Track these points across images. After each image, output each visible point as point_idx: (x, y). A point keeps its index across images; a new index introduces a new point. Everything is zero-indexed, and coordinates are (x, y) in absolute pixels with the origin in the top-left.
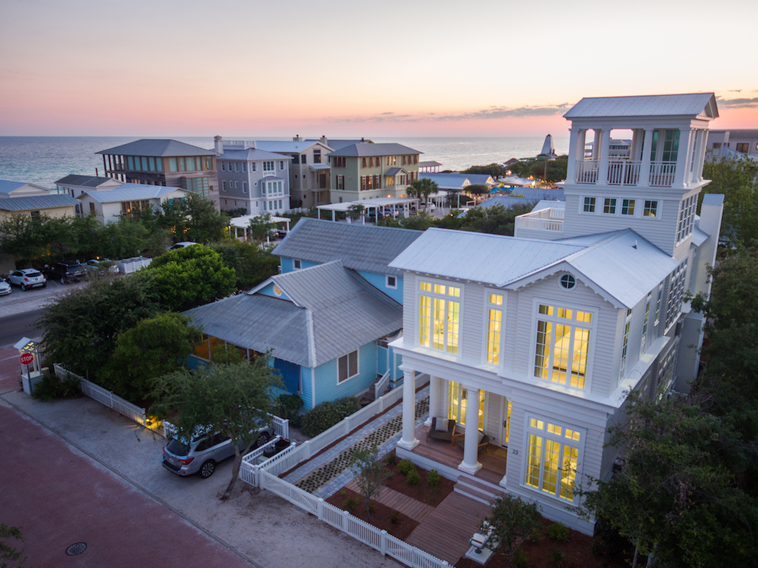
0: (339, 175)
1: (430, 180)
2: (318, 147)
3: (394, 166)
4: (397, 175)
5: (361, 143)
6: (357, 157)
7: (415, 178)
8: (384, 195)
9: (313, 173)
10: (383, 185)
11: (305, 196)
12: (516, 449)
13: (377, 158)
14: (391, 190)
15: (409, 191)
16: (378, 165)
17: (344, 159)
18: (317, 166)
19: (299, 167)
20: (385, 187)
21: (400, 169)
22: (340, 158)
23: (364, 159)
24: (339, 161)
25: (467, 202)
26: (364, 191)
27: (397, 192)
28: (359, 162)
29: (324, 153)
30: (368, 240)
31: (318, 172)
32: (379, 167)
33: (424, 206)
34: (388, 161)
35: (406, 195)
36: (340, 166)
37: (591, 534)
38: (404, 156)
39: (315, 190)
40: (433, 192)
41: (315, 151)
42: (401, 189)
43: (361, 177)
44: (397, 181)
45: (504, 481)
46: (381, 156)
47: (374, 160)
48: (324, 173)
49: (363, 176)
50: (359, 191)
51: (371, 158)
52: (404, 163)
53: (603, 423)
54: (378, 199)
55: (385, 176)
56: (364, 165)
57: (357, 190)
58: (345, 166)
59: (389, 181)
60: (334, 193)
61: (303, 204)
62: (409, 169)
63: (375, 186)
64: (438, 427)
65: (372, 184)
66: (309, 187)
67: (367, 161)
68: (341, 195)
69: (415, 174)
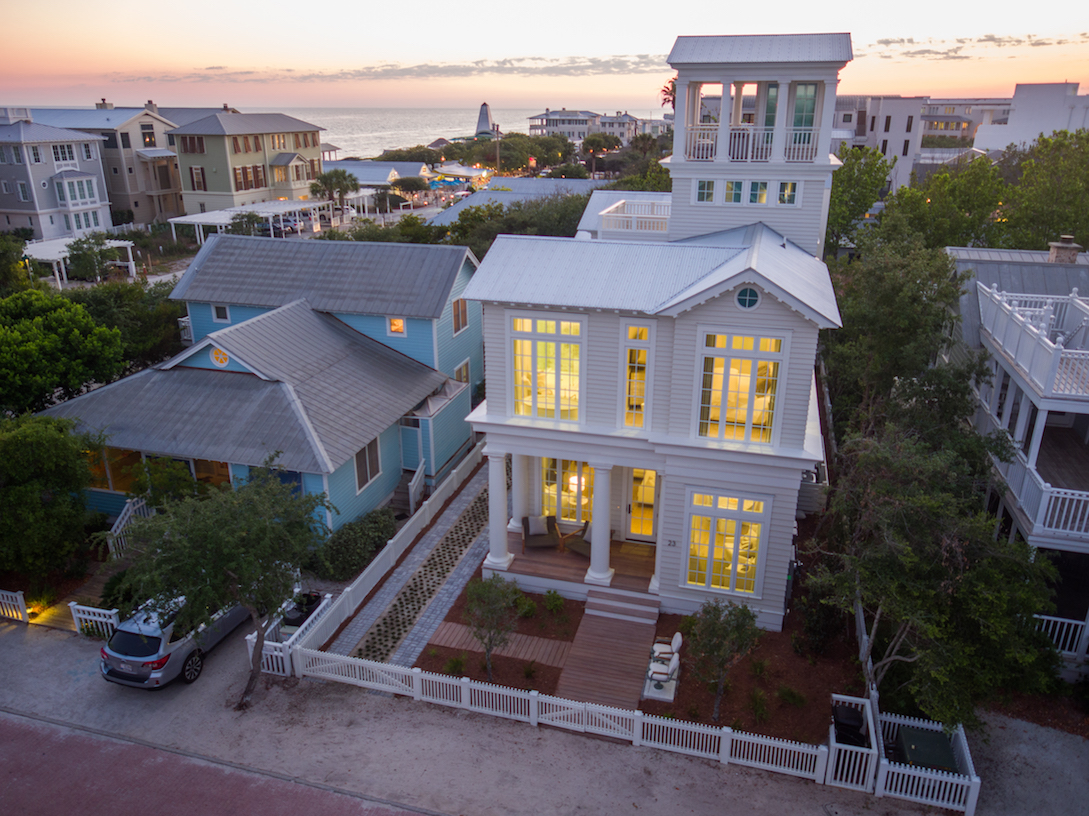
0: (194, 167)
1: (344, 172)
2: (147, 120)
3: (283, 150)
4: (291, 165)
5: (224, 113)
6: (222, 136)
7: (316, 167)
8: (274, 197)
9: (145, 163)
10: (270, 182)
11: (136, 204)
12: (672, 539)
13: (256, 138)
14: (283, 190)
15: (314, 190)
16: (258, 148)
17: (200, 139)
18: (150, 153)
19: (119, 154)
20: (273, 185)
21: (295, 154)
22: (192, 138)
23: (235, 139)
24: (192, 143)
25: (401, 204)
26: (241, 192)
27: (294, 192)
28: (228, 144)
29: (160, 131)
30: (343, 264)
31: (154, 162)
32: (261, 153)
33: (340, 212)
34: (273, 143)
35: (310, 196)
36: (193, 151)
37: (779, 628)
38: (296, 135)
39: (153, 193)
40: (353, 191)
41: (144, 127)
42: (302, 187)
43: (235, 169)
44: (292, 174)
45: (654, 584)
46: (262, 134)
47: (251, 141)
48: (165, 163)
49: (237, 167)
50: (234, 193)
51: (246, 137)
52: (298, 145)
53: (795, 483)
54: (267, 203)
55: (271, 167)
56: (236, 150)
57: (230, 191)
58: (202, 151)
59: (278, 175)
60: (190, 198)
61: (136, 217)
62: (309, 154)
63: (258, 184)
64: (532, 530)
65: (252, 180)
66: (142, 187)
67: (241, 142)
68: (202, 199)
69: (316, 163)
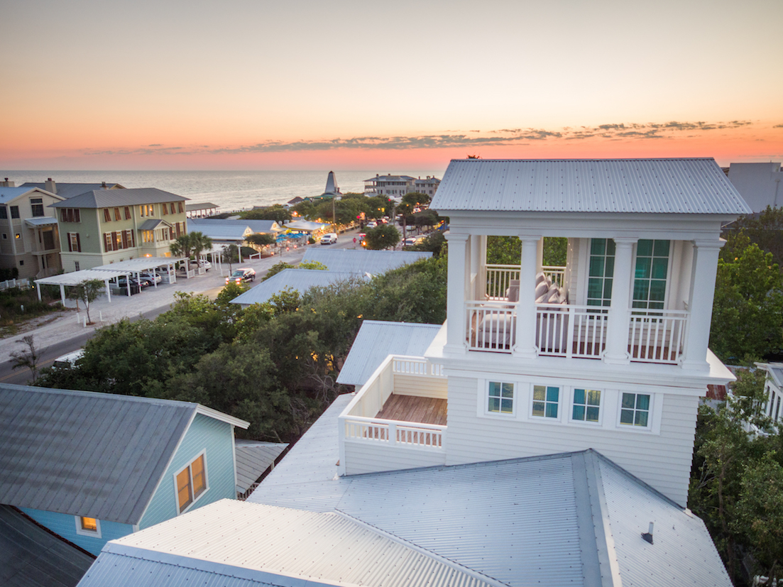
0: (71, 233)
1: (200, 234)
2: (37, 196)
3: (151, 217)
4: (155, 229)
5: (102, 189)
6: (95, 209)
7: (182, 229)
8: (140, 256)
9: (32, 230)
10: (138, 242)
11: (22, 263)
13: (126, 208)
14: (149, 247)
15: (174, 249)
16: (128, 216)
17: (77, 211)
18: (37, 221)
19: (8, 223)
20: (141, 245)
21: (160, 220)
22: (70, 210)
23: (106, 211)
24: (70, 215)
25: (251, 256)
26: (109, 252)
27: (158, 251)
28: (99, 216)
29: (47, 202)
31: (39, 229)
32: (131, 220)
33: (196, 265)
34: (143, 211)
35: (170, 255)
36: (71, 220)
38: (164, 205)
39: (38, 253)
40: (206, 248)
41: (33, 201)
42: (164, 246)
43: (105, 235)
44: (158, 236)
46: (132, 206)
47: (122, 212)
48: (51, 229)
49: (107, 233)
50: (103, 253)
51: (116, 209)
52: (165, 213)
54: (132, 261)
55: (140, 231)
56: (107, 218)
57: (99, 252)
58: (78, 220)
59: (146, 236)
60: (67, 258)
61: (20, 273)
62: (172, 220)
63: (126, 244)
65: (125, 241)
66: (28, 248)
67: (111, 213)
68: (77, 259)
69: (181, 225)
